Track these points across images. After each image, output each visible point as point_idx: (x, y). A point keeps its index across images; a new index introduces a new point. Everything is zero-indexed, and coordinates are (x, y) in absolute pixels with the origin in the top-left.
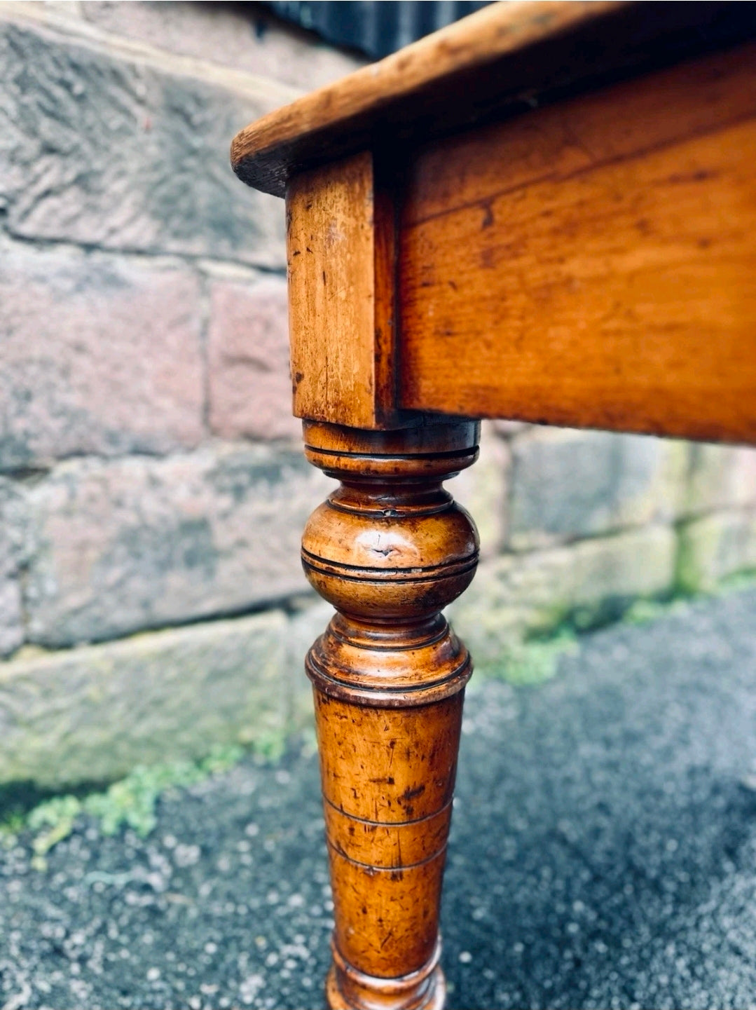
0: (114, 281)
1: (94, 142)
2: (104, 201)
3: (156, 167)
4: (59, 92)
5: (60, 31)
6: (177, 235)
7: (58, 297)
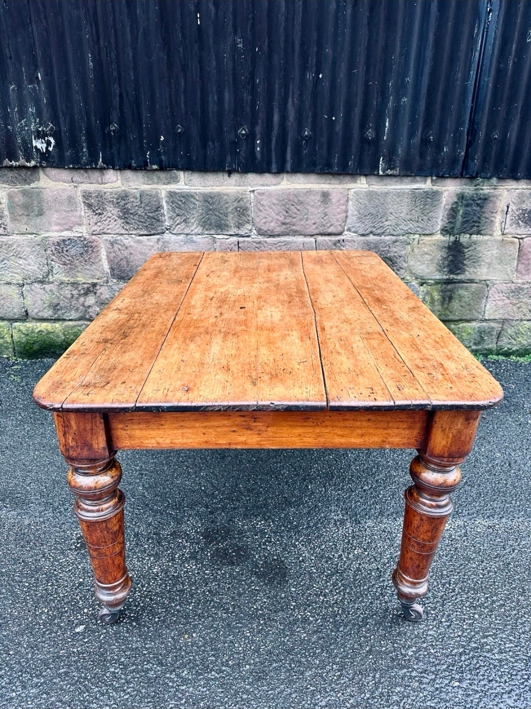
0: (193, 242)
1: (187, 212)
2: (190, 224)
3: (201, 215)
4: (180, 203)
5: (180, 189)
6: (207, 230)
7: (180, 246)
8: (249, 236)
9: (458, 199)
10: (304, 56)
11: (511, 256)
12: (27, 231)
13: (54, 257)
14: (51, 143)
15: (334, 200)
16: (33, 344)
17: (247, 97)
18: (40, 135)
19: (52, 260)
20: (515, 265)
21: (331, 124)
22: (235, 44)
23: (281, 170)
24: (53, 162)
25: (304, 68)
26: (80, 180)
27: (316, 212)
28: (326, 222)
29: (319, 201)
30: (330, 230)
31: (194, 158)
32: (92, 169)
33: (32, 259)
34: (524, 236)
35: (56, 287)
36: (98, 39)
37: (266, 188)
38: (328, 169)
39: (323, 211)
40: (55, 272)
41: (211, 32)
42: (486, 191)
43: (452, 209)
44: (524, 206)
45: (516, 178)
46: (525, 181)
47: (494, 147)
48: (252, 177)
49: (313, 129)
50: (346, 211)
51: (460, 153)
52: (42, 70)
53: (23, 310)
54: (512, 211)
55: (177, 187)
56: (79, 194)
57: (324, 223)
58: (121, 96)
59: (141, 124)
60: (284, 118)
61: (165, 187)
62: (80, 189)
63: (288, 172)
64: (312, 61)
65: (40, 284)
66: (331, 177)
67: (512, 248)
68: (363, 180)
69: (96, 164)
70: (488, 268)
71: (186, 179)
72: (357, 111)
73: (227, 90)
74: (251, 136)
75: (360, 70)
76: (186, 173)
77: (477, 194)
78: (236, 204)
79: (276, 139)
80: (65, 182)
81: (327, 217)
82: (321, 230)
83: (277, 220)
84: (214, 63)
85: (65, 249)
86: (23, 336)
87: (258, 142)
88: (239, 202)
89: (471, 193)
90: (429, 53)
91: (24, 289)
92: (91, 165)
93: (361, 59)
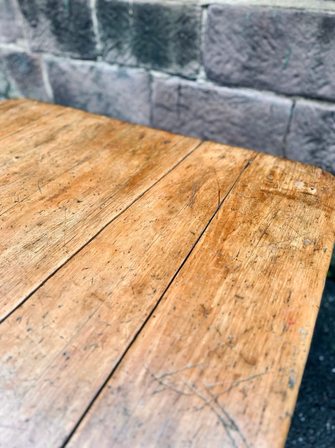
0: (127, 77)
2: (123, 51)
8: (194, 80)
27: (304, 56)
28: (317, 76)
29: (313, 35)
30: (321, 92)
39: (317, 56)
57: (314, 77)
78: (180, 27)
81: (321, 67)
82: (306, 88)
83: (237, 60)
88: (184, 23)
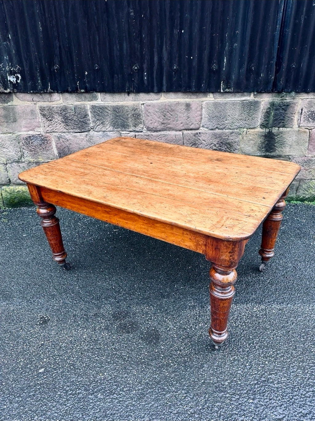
0: (108, 136)
1: (103, 118)
2: (105, 125)
3: (112, 119)
4: (99, 112)
5: (99, 104)
6: (116, 128)
7: (100, 139)
8: (142, 132)
9: (271, 106)
10: (172, 19)
11: (304, 140)
12: (8, 132)
13: (24, 147)
14: (19, 78)
15: (193, 108)
16: (14, 199)
17: (137, 46)
18: (12, 73)
19: (23, 149)
20: (307, 145)
21: (190, 62)
22: (129, 13)
23: (160, 91)
24: (21, 89)
25: (172, 27)
26: (37, 100)
27: (182, 116)
28: (189, 122)
29: (184, 109)
30: (191, 127)
31: (106, 85)
32: (44, 93)
33: (11, 148)
34: (312, 128)
35: (26, 165)
36: (44, 12)
37: (151, 102)
38: (189, 89)
39: (187, 115)
40: (25, 156)
41: (114, 5)
42: (288, 101)
43: (267, 112)
44: (312, 109)
45: (307, 92)
46: (312, 93)
47: (293, 73)
48: (142, 96)
49: (179, 65)
50: (201, 115)
51: (271, 77)
52: (11, 33)
53: (8, 179)
54: (305, 112)
55: (97, 103)
56: (37, 108)
57: (188, 122)
58: (60, 47)
59: (73, 65)
60: (161, 59)
61: (89, 103)
62: (37, 105)
63: (164, 92)
64: (177, 22)
65: (17, 163)
66: (191, 94)
67: (305, 135)
68: (211, 95)
69: (47, 90)
70: (290, 148)
71: (102, 97)
72: (206, 53)
73: (125, 42)
74: (141, 70)
75: (207, 27)
76: (102, 94)
77: (282, 103)
78: (133, 112)
79: (157, 71)
80: (29, 101)
81: (189, 119)
82: (186, 127)
83: (159, 121)
84: (116, 26)
85: (31, 142)
86: (8, 194)
87: (145, 74)
88: (135, 111)
89: (279, 102)
90: (251, 15)
91: (7, 166)
92: (44, 91)
93: (208, 20)
